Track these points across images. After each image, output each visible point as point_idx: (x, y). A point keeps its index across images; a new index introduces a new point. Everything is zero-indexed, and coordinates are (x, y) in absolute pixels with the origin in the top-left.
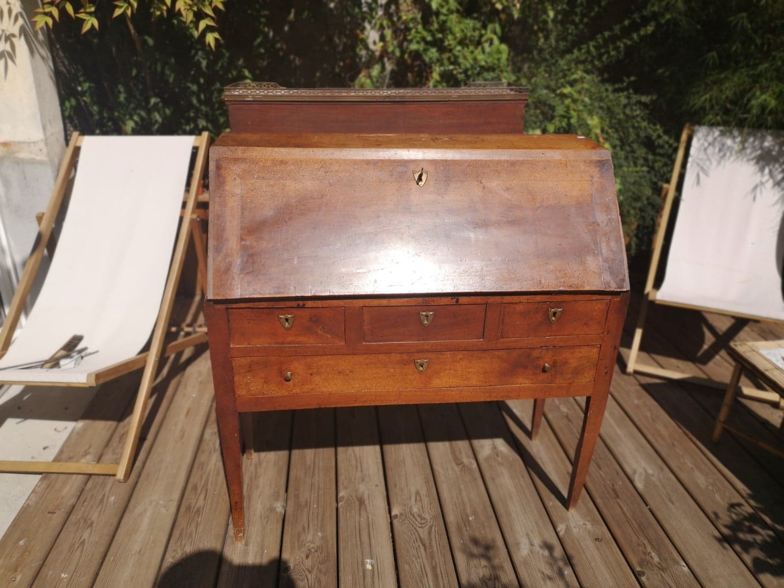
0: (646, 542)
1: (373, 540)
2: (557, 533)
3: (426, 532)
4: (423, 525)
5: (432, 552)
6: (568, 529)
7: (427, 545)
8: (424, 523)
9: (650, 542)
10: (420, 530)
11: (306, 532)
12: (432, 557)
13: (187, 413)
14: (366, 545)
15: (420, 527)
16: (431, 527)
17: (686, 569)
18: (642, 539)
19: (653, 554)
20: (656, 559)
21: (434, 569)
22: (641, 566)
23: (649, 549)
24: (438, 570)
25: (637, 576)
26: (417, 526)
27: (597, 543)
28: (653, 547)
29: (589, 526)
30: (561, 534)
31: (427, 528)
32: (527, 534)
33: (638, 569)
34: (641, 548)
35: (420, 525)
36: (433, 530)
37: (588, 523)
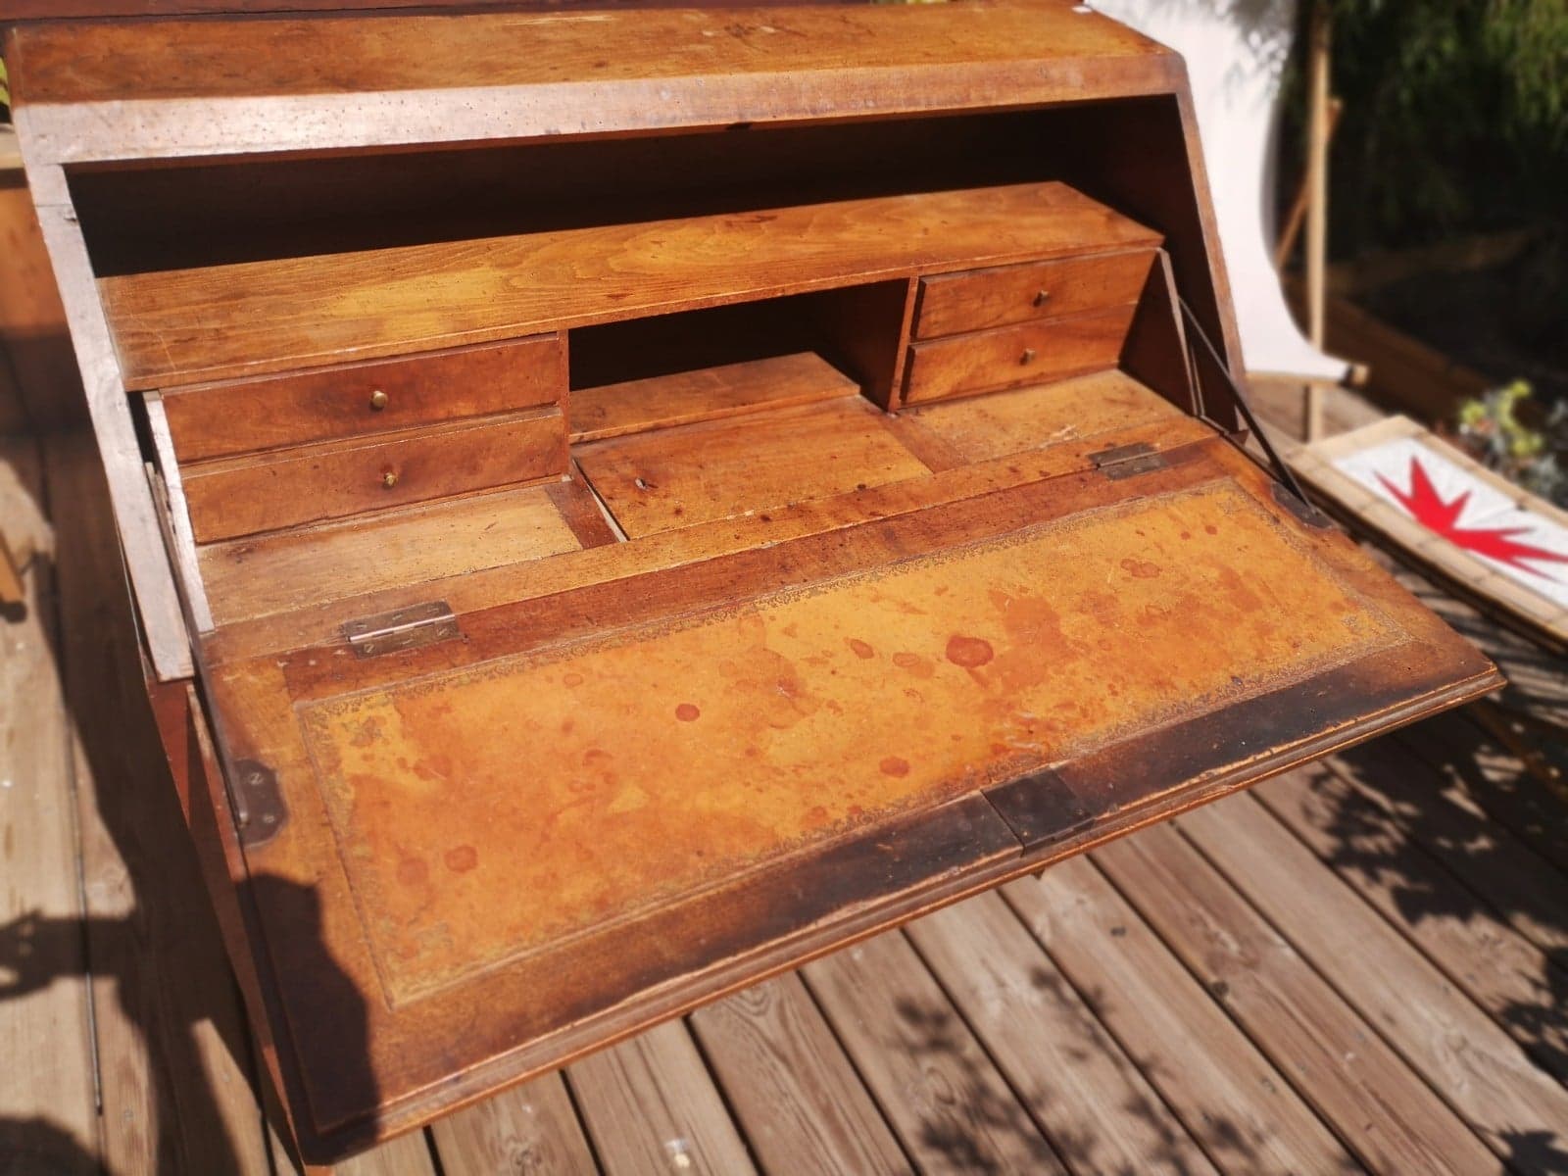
0: (1201, 910)
1: (663, 1085)
2: (1037, 940)
3: (776, 1023)
4: (762, 1007)
5: (808, 1073)
6: (1054, 923)
7: (790, 1054)
8: (762, 1001)
9: (1208, 909)
10: (760, 1021)
11: (493, 1116)
12: (814, 1086)
14: (653, 1104)
15: (758, 1014)
16: (781, 1006)
17: (1289, 952)
18: (1192, 904)
19: (1225, 935)
20: (1234, 947)
21: (828, 1113)
22: (1214, 969)
23: (1213, 926)
24: (838, 1113)
25: (1216, 993)
26: (748, 1011)
27: (1120, 940)
28: (1217, 918)
29: (1090, 905)
30: (1047, 938)
31: (772, 1012)
32: (984, 962)
33: (1212, 979)
34: (1199, 929)
35: (754, 1009)
36: (789, 1014)
37: (1085, 897)
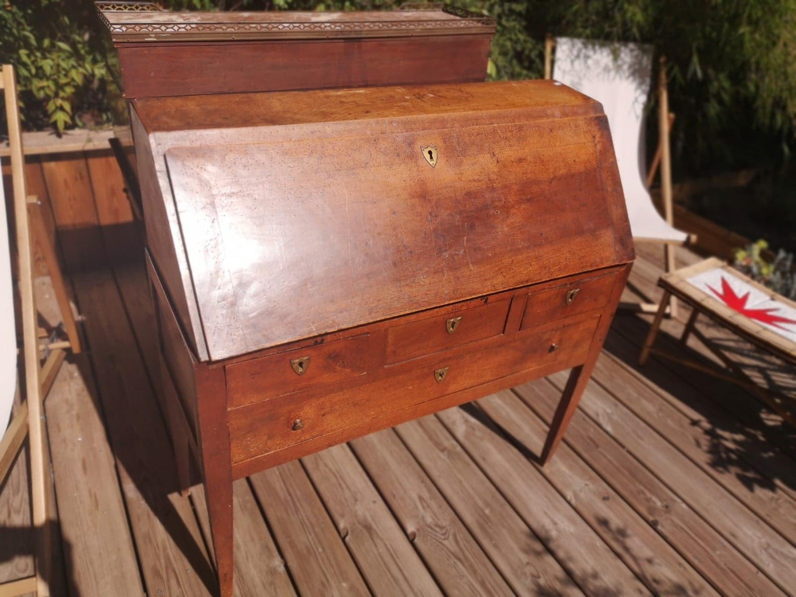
0: (642, 488)
1: (405, 572)
2: (569, 503)
3: (453, 543)
4: (446, 536)
5: (471, 566)
6: (576, 495)
7: (462, 557)
8: (446, 533)
9: (646, 487)
10: (446, 542)
11: (328, 586)
12: (474, 572)
13: (84, 468)
14: (402, 581)
15: (445, 539)
16: (455, 536)
17: (684, 506)
18: (637, 484)
19: (654, 499)
20: (659, 504)
21: (483, 584)
22: (651, 514)
23: (649, 495)
24: (487, 584)
25: (653, 525)
26: (440, 538)
27: (607, 502)
28: (649, 490)
29: (591, 486)
30: (573, 502)
31: (451, 537)
32: (546, 513)
33: (651, 519)
34: (642, 496)
35: (443, 537)
36: (459, 538)
37: (588, 483)
